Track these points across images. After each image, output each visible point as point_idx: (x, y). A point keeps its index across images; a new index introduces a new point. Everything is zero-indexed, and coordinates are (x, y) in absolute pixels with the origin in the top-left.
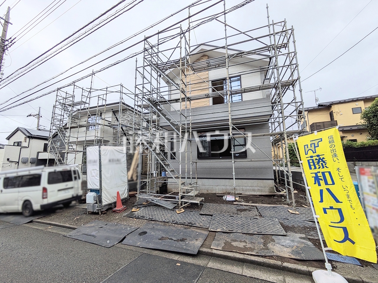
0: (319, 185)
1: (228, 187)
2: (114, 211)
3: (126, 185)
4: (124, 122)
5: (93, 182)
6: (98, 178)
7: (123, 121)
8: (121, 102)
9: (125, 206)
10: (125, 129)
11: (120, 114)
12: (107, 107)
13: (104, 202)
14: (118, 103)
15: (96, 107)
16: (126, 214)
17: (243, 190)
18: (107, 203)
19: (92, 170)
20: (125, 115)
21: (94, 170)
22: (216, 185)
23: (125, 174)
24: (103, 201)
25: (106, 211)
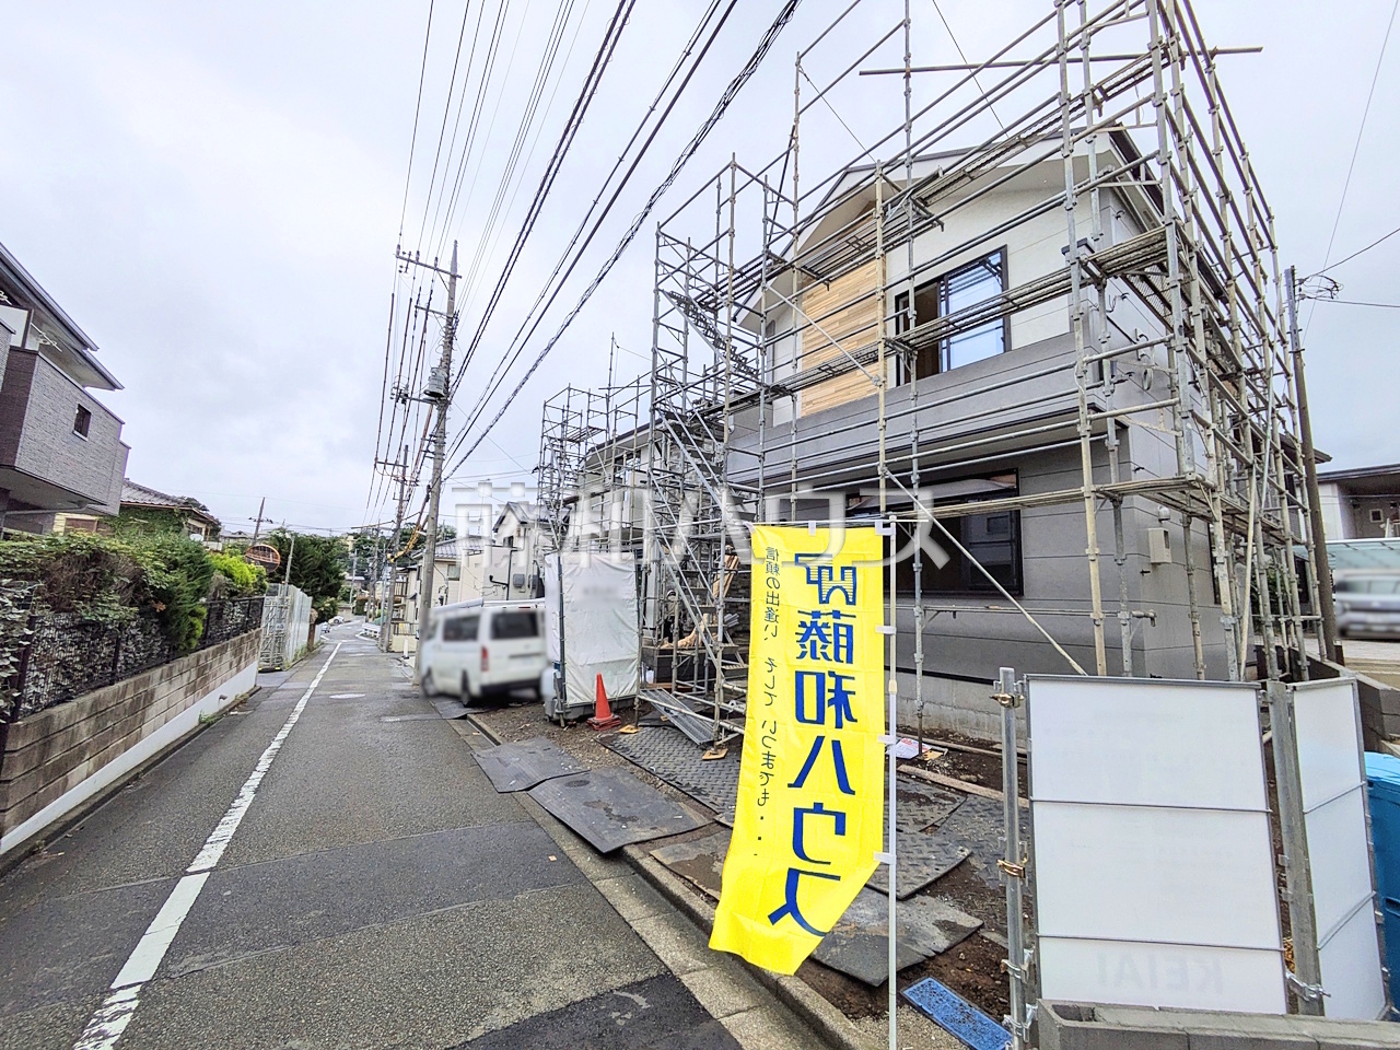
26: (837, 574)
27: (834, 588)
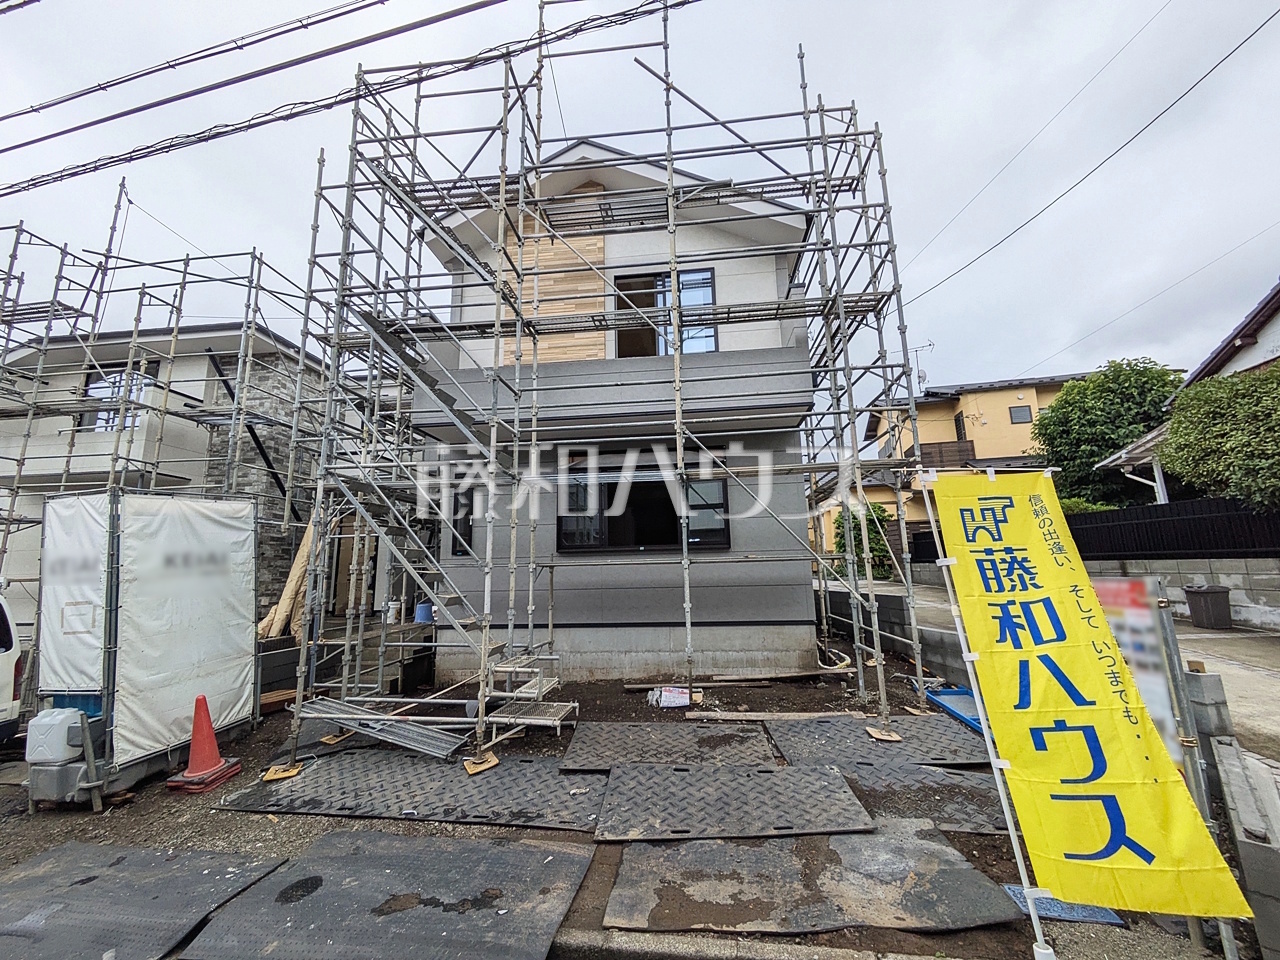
0: (1017, 645)
1: (665, 656)
2: (177, 789)
3: (246, 666)
4: (261, 405)
5: (69, 661)
6: (98, 642)
7: (258, 402)
8: (250, 323)
9: (233, 760)
10: (265, 433)
11: (244, 371)
12: (180, 337)
13: (125, 752)
14: (238, 326)
15: (129, 334)
16: (233, 796)
17: (715, 665)
18: (139, 753)
19: (67, 604)
20: (267, 378)
21: (77, 603)
22: (621, 649)
23: (244, 617)
24: (119, 744)
25: (129, 790)
27: (978, 528)
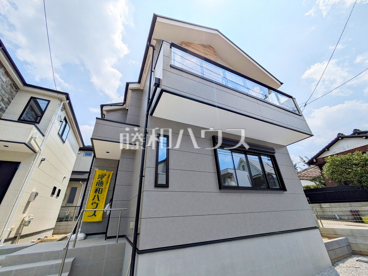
26: (101, 176)
